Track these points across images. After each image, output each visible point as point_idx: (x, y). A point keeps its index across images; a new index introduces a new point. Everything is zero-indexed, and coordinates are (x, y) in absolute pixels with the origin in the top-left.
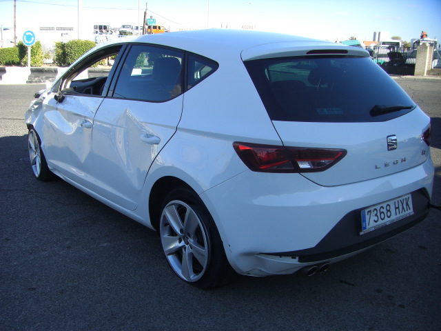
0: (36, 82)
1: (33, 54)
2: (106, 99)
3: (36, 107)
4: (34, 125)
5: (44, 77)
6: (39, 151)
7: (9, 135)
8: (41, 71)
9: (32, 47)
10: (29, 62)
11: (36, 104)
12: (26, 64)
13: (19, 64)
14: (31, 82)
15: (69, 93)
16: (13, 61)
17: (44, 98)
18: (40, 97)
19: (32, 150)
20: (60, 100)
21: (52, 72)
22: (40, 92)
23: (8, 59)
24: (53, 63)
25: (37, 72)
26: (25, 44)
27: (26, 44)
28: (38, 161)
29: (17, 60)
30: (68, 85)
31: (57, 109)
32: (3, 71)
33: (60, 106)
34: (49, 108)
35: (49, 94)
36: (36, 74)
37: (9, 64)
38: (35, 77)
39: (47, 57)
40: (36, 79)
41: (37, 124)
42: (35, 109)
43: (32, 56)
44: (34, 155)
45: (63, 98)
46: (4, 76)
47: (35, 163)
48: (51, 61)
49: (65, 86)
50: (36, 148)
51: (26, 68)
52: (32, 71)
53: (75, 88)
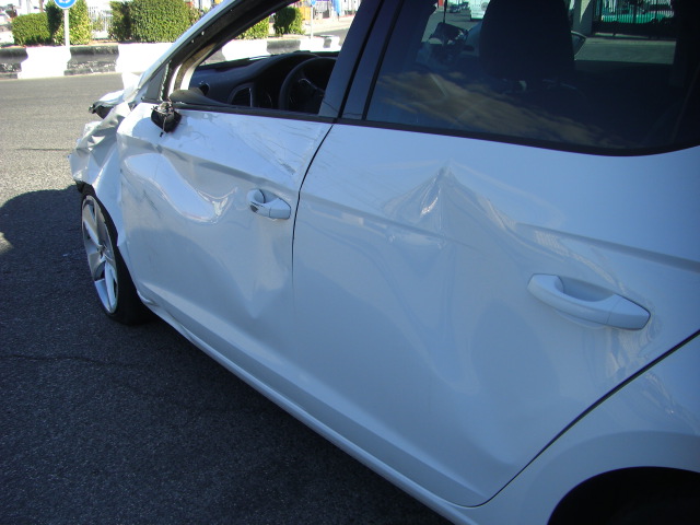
0: (81, 72)
1: (74, 22)
2: (338, 128)
3: (98, 140)
4: (95, 185)
5: (95, 63)
6: (109, 250)
7: (36, 190)
8: (89, 52)
9: (71, 10)
10: (68, 37)
11: (97, 133)
12: (61, 41)
13: (49, 42)
14: (72, 73)
15: (192, 104)
16: (38, 38)
17: (120, 118)
18: (111, 116)
19: (92, 242)
20: (167, 123)
21: (108, 52)
22: (107, 99)
23: (30, 33)
24: (110, 37)
25: (81, 54)
26: (58, 6)
27: (61, 5)
28: (110, 273)
29: (46, 34)
30: (185, 81)
31: (160, 149)
32: (23, 55)
33: (169, 141)
34: (137, 145)
35: (133, 105)
36: (80, 57)
37: (33, 42)
38: (80, 63)
39: (98, 26)
40: (81, 66)
41: (103, 183)
42: (97, 147)
43: (71, 27)
44: (98, 258)
45: (178, 118)
46: (24, 64)
47: (103, 276)
48: (105, 34)
49: (178, 85)
50: (101, 241)
51: (62, 47)
52: (74, 52)
53: (204, 89)
